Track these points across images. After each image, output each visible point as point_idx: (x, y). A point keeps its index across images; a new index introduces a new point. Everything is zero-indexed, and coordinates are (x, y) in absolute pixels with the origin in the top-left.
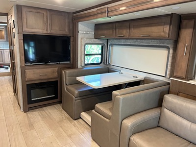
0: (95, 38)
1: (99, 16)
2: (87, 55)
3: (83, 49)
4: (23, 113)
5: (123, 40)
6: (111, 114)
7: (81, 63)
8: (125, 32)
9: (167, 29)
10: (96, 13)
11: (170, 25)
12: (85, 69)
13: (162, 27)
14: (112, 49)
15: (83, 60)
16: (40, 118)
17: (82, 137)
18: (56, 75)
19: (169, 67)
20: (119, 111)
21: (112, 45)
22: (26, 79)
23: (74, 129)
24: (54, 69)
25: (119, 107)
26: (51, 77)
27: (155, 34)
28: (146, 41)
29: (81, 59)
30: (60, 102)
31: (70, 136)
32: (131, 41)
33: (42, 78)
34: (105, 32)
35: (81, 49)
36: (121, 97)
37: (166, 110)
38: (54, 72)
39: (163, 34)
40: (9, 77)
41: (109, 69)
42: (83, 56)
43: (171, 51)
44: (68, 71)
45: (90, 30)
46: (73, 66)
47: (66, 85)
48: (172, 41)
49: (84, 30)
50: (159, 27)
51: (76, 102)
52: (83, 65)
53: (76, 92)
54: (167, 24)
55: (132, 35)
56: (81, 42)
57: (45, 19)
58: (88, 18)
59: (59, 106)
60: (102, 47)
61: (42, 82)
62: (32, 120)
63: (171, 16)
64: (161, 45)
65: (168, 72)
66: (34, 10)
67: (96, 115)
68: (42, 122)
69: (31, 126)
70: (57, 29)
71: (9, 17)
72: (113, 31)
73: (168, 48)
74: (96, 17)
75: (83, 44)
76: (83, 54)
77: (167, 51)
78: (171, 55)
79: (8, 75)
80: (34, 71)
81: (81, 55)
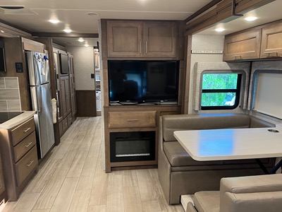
0: (223, 61)
1: (219, 16)
2: (205, 91)
3: (197, 82)
4: (104, 173)
7: (194, 106)
10: (215, 12)
15: (197, 100)
18: (152, 122)
22: (109, 126)
24: (150, 112)
29: (194, 99)
33: (132, 125)
34: (241, 48)
38: (149, 118)
42: (198, 93)
44: (167, 119)
45: (215, 47)
46: (181, 109)
47: (164, 140)
49: (203, 47)
51: (173, 175)
52: (197, 108)
56: (195, 68)
57: (139, 35)
60: (239, 76)
61: (132, 131)
66: (124, 25)
68: (120, 195)
69: (104, 197)
74: (215, 20)
75: (199, 71)
76: (198, 89)
80: (120, 114)
81: (194, 92)
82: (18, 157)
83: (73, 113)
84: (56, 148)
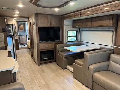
0: (73, 28)
1: (76, 16)
2: (69, 36)
3: (67, 34)
4: (38, 66)
5: (88, 28)
6: (83, 64)
7: (66, 41)
8: (89, 24)
9: (111, 21)
10: (74, 15)
11: (113, 20)
12: (68, 44)
13: (109, 21)
14: (82, 33)
15: (67, 39)
16: (46, 68)
17: (68, 76)
19: (114, 41)
20: (87, 62)
21: (82, 31)
22: (40, 49)
23: (64, 73)
24: (52, 44)
25: (87, 59)
26: (51, 48)
27: (105, 25)
28: (101, 28)
29: (66, 39)
30: (55, 61)
31: (62, 76)
32: (92, 28)
33: (47, 48)
34: (79, 24)
35: (66, 33)
36: (88, 55)
37: (111, 62)
38: (52, 46)
39: (109, 24)
40: (26, 50)
41: (80, 43)
42: (67, 37)
43: (114, 33)
44: (59, 45)
45: (70, 24)
46: (62, 42)
47: (59, 52)
48: (114, 28)
49: (67, 23)
50: (107, 21)
51: (64, 60)
52: (67, 42)
53: (64, 55)
54: (111, 19)
55: (93, 25)
56: (66, 30)
57: (48, 19)
58: (70, 18)
59: (55, 63)
60: (77, 32)
61: (47, 50)
62: (43, 69)
63: (113, 15)
64: (109, 30)
65: (113, 44)
66: (44, 16)
67: (76, 65)
68: (48, 70)
69: (43, 71)
70: (54, 24)
71: (30, 19)
72: (83, 24)
73: (113, 31)
74: (74, 17)
75: (67, 31)
76: (67, 36)
77: (112, 33)
78: (114, 35)
79: (26, 49)
80: (43, 45)
81: (66, 37)
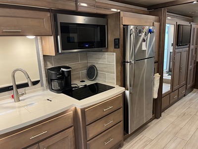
82: (90, 136)
83: (189, 86)
84: (155, 121)
